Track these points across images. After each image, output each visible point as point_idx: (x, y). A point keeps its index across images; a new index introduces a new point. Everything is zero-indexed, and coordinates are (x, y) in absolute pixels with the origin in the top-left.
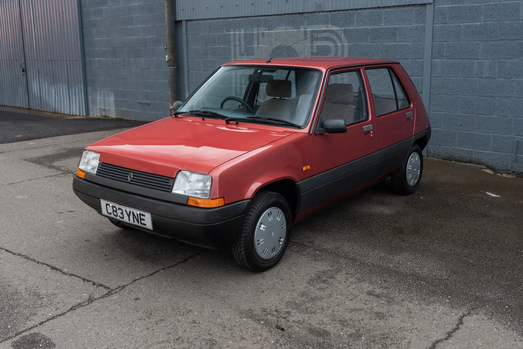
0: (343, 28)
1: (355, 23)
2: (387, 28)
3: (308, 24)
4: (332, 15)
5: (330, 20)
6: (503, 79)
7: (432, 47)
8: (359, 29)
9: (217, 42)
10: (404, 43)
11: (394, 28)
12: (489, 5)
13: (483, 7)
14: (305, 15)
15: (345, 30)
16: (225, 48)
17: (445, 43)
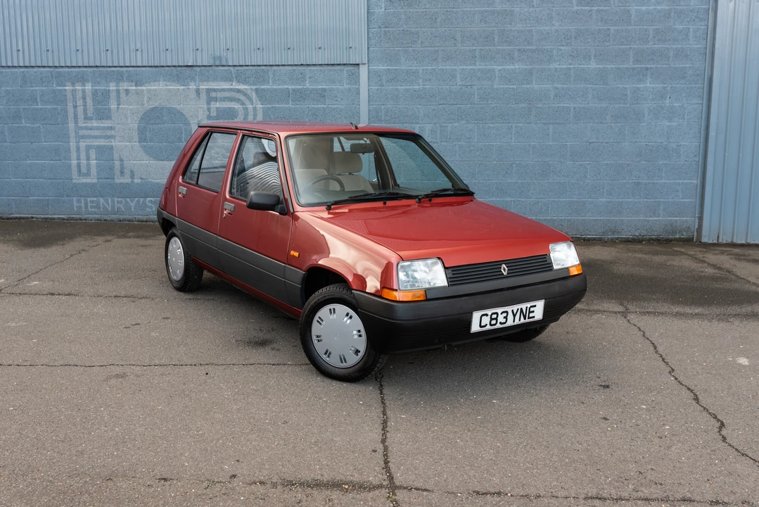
0: (254, 87)
1: (270, 81)
2: (313, 89)
3: (202, 81)
4: (237, 70)
5: (234, 76)
6: (445, 143)
7: (369, 110)
8: (276, 89)
9: (38, 100)
10: (335, 106)
11: (322, 89)
12: (427, 69)
13: (421, 71)
14: (195, 68)
15: (257, 89)
16: (56, 109)
17: (383, 107)
